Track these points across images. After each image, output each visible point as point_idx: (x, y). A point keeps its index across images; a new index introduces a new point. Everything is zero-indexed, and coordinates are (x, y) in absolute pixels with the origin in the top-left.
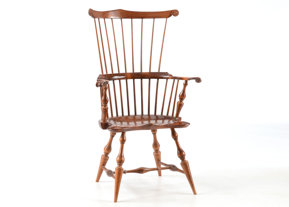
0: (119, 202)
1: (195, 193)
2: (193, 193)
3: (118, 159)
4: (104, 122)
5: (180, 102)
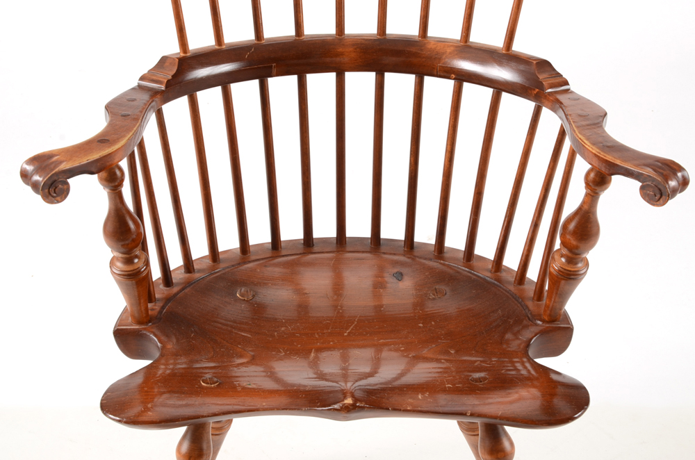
4: (139, 323)
5: (567, 261)
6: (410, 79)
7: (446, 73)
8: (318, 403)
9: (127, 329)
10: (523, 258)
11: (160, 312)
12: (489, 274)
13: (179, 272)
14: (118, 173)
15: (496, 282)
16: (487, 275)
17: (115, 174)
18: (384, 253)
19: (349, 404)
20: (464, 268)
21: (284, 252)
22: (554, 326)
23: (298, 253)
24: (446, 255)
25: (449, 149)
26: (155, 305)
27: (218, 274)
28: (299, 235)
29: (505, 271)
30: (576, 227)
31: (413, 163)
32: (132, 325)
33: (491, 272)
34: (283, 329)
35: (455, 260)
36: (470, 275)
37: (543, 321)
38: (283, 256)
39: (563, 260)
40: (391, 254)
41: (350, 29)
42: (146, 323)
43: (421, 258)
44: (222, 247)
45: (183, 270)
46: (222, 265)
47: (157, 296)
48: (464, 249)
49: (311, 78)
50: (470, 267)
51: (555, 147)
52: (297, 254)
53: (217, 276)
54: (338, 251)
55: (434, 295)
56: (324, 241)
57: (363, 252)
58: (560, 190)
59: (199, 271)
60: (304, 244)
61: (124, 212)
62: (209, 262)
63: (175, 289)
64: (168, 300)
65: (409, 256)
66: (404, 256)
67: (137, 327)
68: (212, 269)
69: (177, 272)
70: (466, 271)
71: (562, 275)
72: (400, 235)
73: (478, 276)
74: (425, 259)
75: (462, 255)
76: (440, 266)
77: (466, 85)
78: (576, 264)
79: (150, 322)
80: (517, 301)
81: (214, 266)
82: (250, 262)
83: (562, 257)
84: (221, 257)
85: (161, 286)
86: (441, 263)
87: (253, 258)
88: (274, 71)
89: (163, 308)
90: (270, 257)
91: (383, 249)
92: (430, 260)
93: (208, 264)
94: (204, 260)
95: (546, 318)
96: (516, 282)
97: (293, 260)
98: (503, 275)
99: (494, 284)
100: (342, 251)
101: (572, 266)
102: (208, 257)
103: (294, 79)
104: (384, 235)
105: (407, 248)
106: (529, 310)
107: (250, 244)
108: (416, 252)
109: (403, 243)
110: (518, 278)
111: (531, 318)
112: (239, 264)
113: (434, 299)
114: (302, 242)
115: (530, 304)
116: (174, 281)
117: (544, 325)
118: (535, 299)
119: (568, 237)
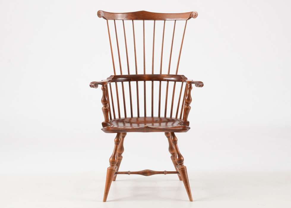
0: (108, 201)
1: (191, 200)
2: (189, 200)
3: (111, 159)
4: (107, 122)
6: (158, 82)
7: (165, 80)
19: (146, 126)
22: (186, 122)
41: (146, 73)
49: (139, 82)
57: (150, 118)
61: (105, 96)
71: (186, 109)
77: (169, 82)
88: (132, 80)
95: (184, 120)
100: (145, 117)
103: (136, 82)
117: (184, 122)
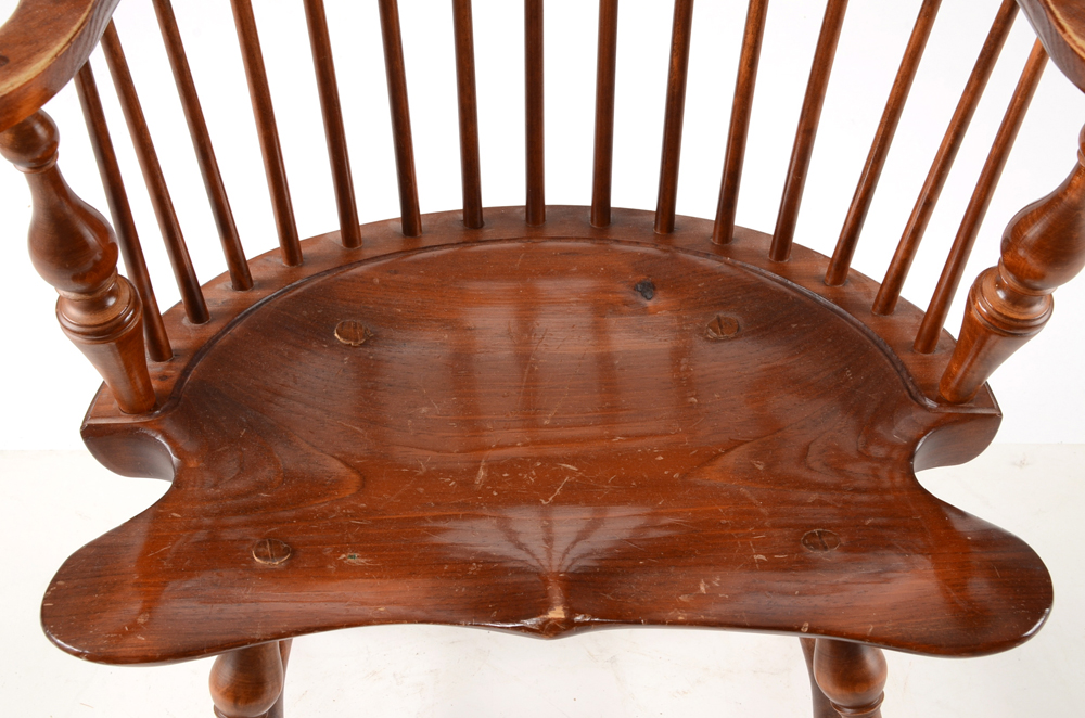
4: (134, 410)
5: (1008, 298)
8: (493, 610)
9: (109, 425)
10: (896, 265)
11: (181, 381)
12: (822, 289)
13: (220, 286)
14: (40, 131)
15: (836, 307)
16: (817, 292)
17: (33, 133)
18: (618, 241)
19: (558, 621)
20: (771, 274)
21: (426, 242)
22: (964, 412)
23: (454, 241)
24: (738, 245)
25: (749, 41)
26: (169, 368)
27: (298, 291)
28: (454, 201)
29: (852, 281)
30: (1044, 236)
31: (676, 69)
32: (120, 416)
33: (824, 283)
34: (424, 410)
35: (754, 254)
36: (786, 289)
37: (939, 400)
38: (425, 249)
39: (1001, 294)
40: (630, 243)
42: (148, 411)
43: (687, 251)
44: (304, 232)
45: (229, 283)
46: (308, 271)
47: (173, 344)
48: (772, 233)
50: (784, 272)
51: (985, 47)
52: (452, 245)
53: (296, 296)
54: (529, 238)
55: (716, 332)
56: (503, 213)
57: (578, 239)
58: (996, 144)
59: (263, 284)
60: (465, 221)
61: (68, 211)
62: (281, 262)
63: (212, 329)
64: (198, 352)
65: (665, 248)
66: (656, 246)
67: (127, 420)
68: (286, 278)
69: (218, 286)
70: (776, 281)
71: (994, 326)
72: (649, 202)
73: (801, 293)
74: (697, 253)
75: (766, 246)
76: (726, 269)
78: (1030, 305)
79: (156, 407)
80: (882, 350)
81: (291, 272)
82: (361, 262)
83: (999, 288)
84: (304, 251)
85: (186, 321)
86: (727, 264)
87: (367, 253)
89: (185, 372)
90: (400, 252)
91: (616, 230)
92: (707, 255)
93: (280, 269)
94: (272, 259)
95: (947, 395)
96: (878, 308)
97: (444, 257)
98: (849, 289)
99: (833, 310)
100: (536, 237)
101: (1021, 310)
102: (280, 254)
104: (618, 200)
105: (661, 230)
106: (909, 375)
107: (361, 223)
108: (679, 238)
109: (653, 218)
110: (881, 301)
111: (914, 391)
112: (340, 267)
113: (716, 340)
114: (461, 216)
115: (908, 358)
116: (210, 308)
117: (942, 410)
118: (919, 347)
119: (1021, 253)
